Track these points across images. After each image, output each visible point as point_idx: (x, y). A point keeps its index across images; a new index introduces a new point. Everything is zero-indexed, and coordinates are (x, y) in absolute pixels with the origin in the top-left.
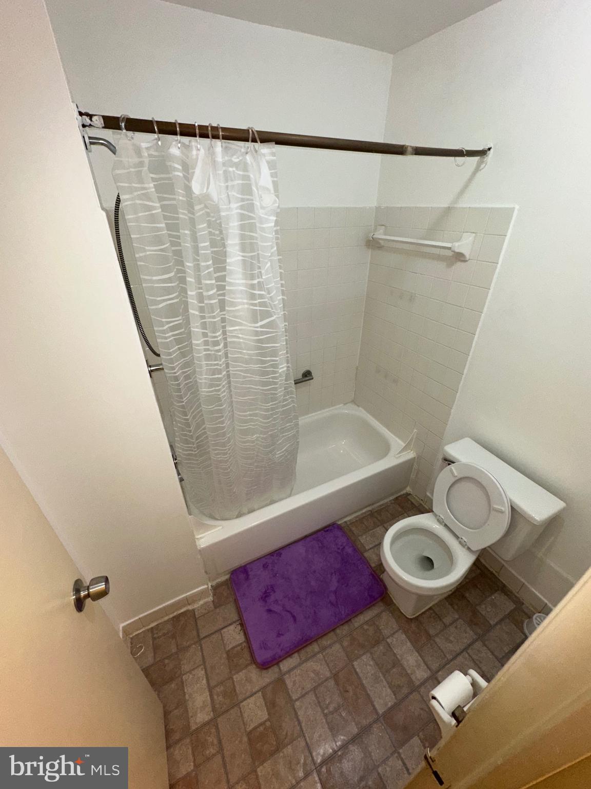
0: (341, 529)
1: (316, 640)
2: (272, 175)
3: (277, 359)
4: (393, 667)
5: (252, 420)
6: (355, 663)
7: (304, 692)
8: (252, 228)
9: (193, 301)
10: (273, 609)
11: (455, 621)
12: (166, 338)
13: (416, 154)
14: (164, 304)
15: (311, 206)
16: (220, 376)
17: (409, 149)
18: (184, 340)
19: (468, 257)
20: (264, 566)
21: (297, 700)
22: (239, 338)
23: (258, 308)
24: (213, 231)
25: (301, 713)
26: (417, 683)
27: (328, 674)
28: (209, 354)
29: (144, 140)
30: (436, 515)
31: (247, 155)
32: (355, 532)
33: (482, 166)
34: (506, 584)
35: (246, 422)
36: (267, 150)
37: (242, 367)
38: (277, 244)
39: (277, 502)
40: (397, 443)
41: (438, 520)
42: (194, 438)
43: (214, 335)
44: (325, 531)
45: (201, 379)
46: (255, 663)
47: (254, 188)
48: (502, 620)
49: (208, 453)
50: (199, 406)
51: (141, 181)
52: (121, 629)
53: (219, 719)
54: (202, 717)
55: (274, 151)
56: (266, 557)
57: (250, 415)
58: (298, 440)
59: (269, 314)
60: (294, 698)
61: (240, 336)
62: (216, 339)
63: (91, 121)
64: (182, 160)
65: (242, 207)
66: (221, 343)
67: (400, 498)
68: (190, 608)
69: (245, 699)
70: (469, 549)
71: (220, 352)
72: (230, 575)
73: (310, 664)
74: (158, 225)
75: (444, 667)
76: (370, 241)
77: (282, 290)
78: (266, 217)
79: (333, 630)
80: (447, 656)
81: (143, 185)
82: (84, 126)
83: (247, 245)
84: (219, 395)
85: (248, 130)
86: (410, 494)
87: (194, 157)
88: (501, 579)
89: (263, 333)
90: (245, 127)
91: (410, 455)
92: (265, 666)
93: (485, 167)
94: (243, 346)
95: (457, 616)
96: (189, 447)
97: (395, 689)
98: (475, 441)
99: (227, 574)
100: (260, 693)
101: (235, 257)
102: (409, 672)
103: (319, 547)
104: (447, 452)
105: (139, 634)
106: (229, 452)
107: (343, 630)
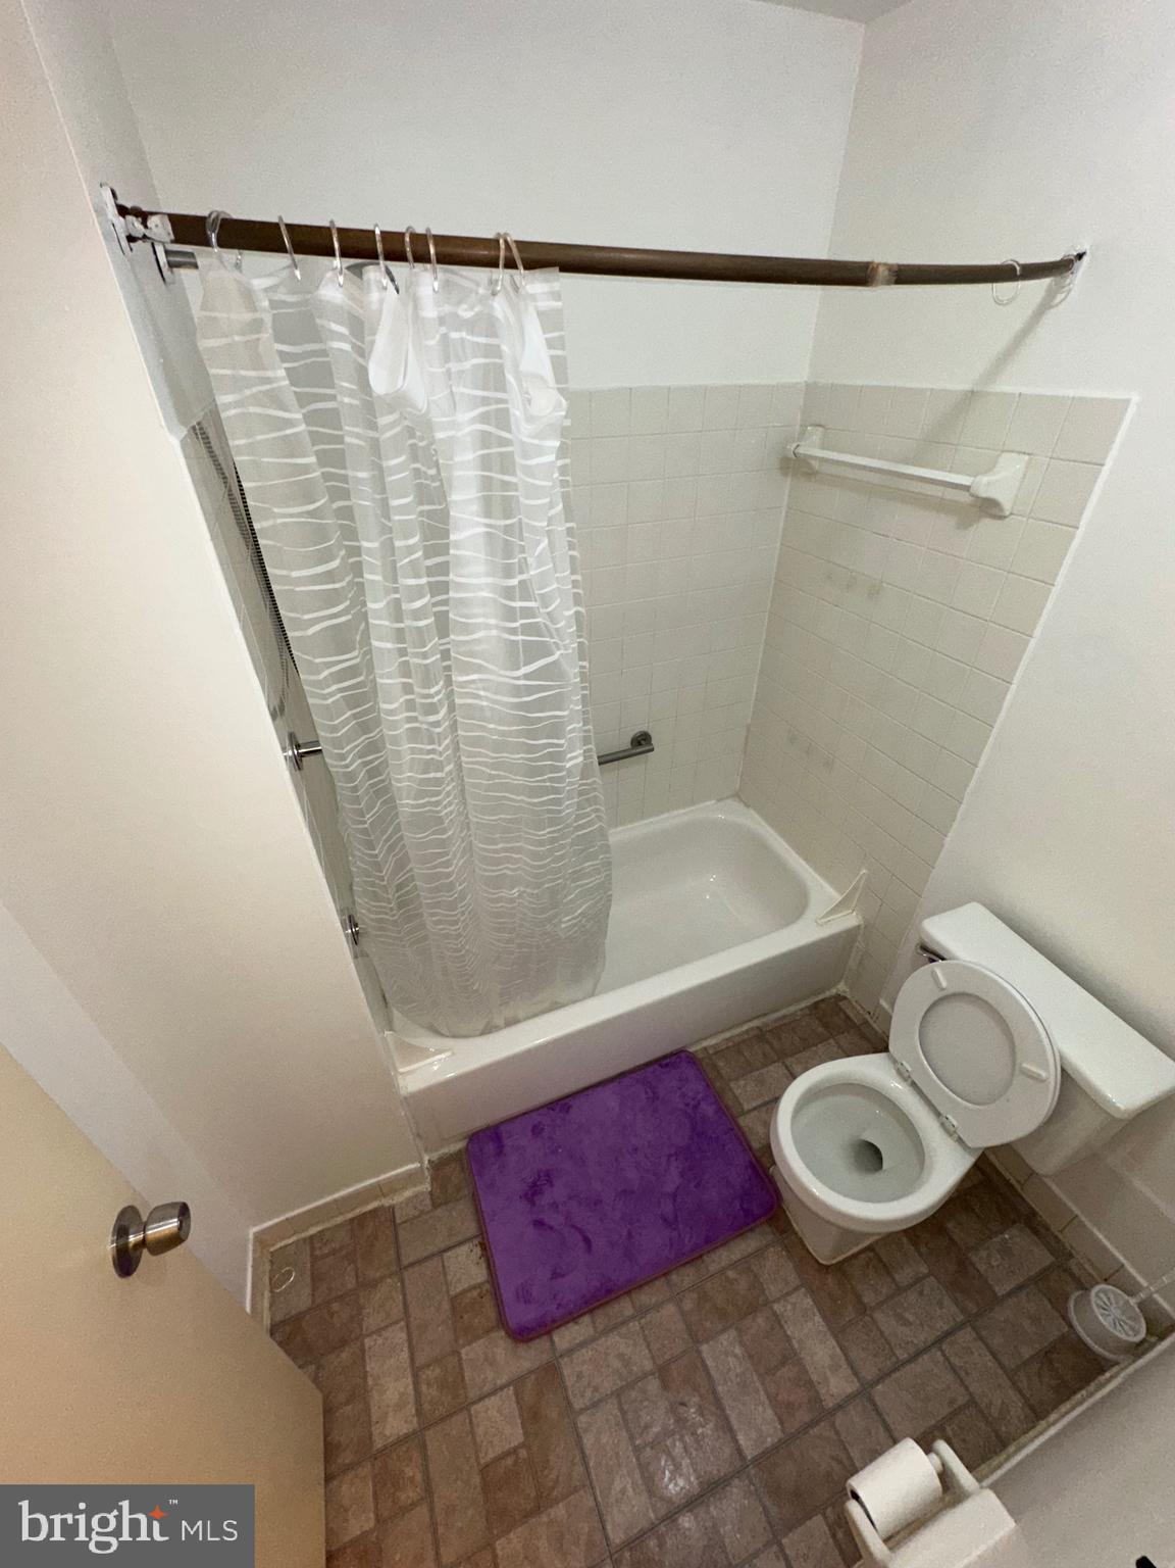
0: (694, 1063)
1: (628, 1293)
2: (550, 344)
3: (562, 742)
4: (783, 1364)
5: (509, 860)
6: (704, 1348)
7: (597, 1396)
8: (506, 463)
9: (380, 623)
10: (546, 1220)
11: (918, 1280)
12: (325, 697)
13: (898, 282)
14: (317, 628)
15: (662, 384)
16: (439, 775)
17: (882, 272)
18: (362, 699)
19: (1007, 507)
20: (533, 1131)
21: (582, 1411)
22: (478, 697)
23: (520, 638)
24: (423, 469)
25: (588, 1441)
26: (830, 1403)
27: (648, 1365)
28: (416, 728)
29: (264, 270)
30: (895, 1061)
31: (497, 299)
32: (723, 1072)
33: (1060, 297)
34: (1037, 1210)
35: (498, 862)
36: (541, 286)
37: (487, 756)
38: (565, 497)
39: (567, 1005)
40: (823, 892)
41: (899, 1072)
42: (392, 890)
43: (426, 691)
44: (661, 1066)
45: (399, 781)
46: (503, 1327)
47: (510, 377)
48: (1020, 1288)
49: (422, 916)
50: (398, 829)
51: (257, 363)
52: (251, 1236)
53: (427, 1433)
54: (395, 1425)
55: (557, 289)
56: (541, 1111)
57: (505, 850)
58: (609, 893)
59: (544, 650)
60: (577, 1406)
61: (482, 693)
62: (429, 701)
63: (146, 227)
64: (349, 313)
65: (484, 418)
66: (442, 707)
67: (823, 1006)
68: (386, 1202)
69: (481, 1399)
70: (960, 1141)
71: (439, 726)
72: (467, 1140)
73: (613, 1340)
74: (299, 461)
75: (888, 1375)
76: (790, 459)
77: (576, 595)
78: (536, 442)
79: (665, 1274)
80: (898, 1352)
81: (262, 373)
82: (131, 239)
83: (498, 502)
84: (438, 812)
85: (498, 241)
86: (845, 998)
87: (374, 307)
88: (1028, 1200)
89: (530, 690)
90: (488, 233)
91: (849, 920)
92: (522, 1335)
93: (1063, 300)
94: (488, 714)
95: (924, 1270)
96: (381, 907)
97: (784, 1410)
98: (992, 912)
99: (460, 1140)
100: (511, 1388)
101: (469, 528)
102: (814, 1378)
103: (648, 1098)
104: (929, 936)
105: (286, 1246)
106: (462, 919)
107: (685, 1277)
